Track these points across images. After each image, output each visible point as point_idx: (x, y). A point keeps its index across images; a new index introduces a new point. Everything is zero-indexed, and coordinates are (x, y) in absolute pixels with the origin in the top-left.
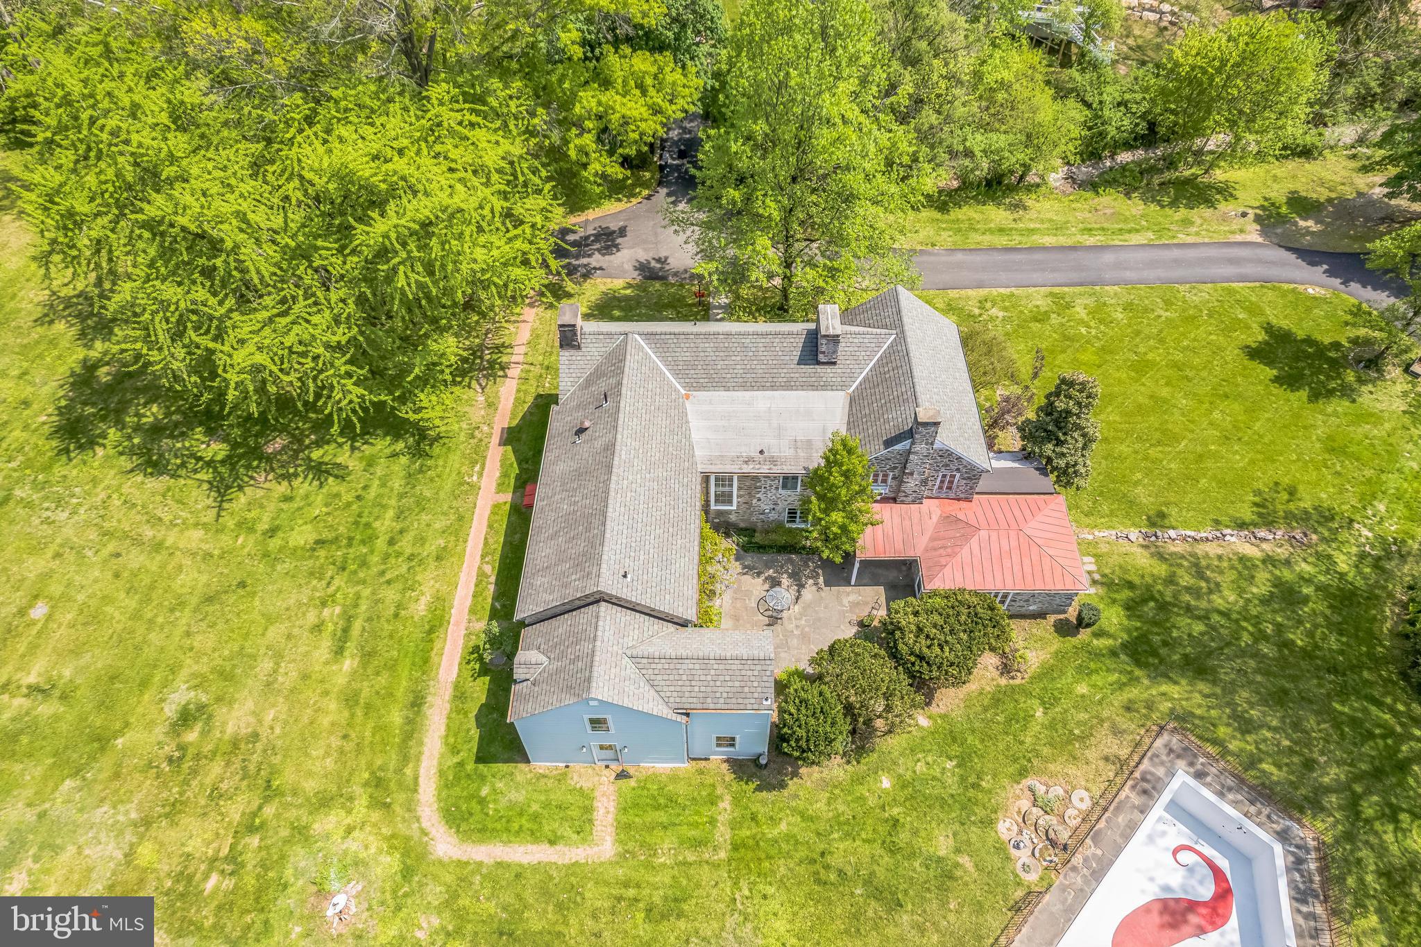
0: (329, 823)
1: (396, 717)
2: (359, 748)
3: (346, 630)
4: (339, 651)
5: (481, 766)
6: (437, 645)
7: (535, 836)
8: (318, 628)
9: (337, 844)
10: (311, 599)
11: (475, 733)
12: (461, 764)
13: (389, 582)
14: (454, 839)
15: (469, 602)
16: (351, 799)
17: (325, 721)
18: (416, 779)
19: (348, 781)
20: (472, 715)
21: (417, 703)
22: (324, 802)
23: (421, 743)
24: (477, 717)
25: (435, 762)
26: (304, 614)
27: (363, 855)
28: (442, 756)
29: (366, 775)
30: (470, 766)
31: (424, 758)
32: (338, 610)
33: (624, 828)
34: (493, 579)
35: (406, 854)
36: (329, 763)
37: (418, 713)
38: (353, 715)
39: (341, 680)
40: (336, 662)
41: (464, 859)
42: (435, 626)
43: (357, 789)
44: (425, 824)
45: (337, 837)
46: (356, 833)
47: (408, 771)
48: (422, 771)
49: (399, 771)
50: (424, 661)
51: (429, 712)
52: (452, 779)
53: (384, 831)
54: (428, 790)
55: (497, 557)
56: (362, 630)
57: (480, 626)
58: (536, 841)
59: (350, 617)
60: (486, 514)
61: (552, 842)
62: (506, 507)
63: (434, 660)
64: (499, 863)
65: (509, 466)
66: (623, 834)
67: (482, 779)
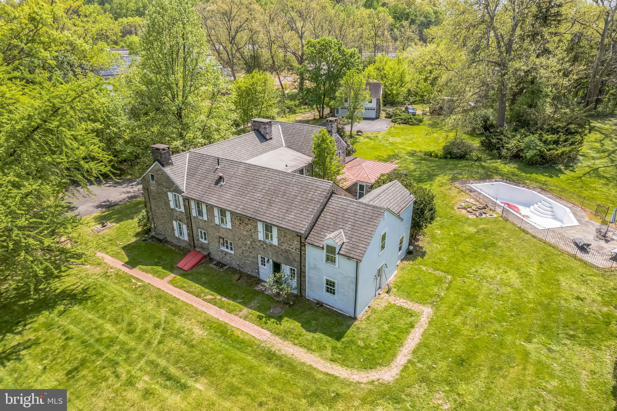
1: (271, 370)
2: (279, 399)
3: (170, 378)
4: (183, 388)
5: (343, 340)
7: (405, 332)
8: (148, 394)
10: (117, 390)
11: (318, 335)
12: (334, 348)
13: (161, 343)
14: (386, 369)
15: (223, 312)
18: (328, 374)
20: (305, 332)
21: (271, 356)
23: (304, 363)
24: (308, 330)
25: (322, 361)
28: (321, 356)
29: (304, 401)
30: (339, 345)
31: (315, 366)
32: (147, 377)
33: (418, 300)
34: (219, 297)
35: (382, 396)
37: (279, 358)
38: (247, 394)
41: (402, 367)
42: (222, 330)
44: (365, 380)
47: (319, 376)
48: (324, 370)
49: (315, 381)
51: (283, 352)
52: (342, 357)
53: (356, 404)
54: (341, 371)
55: (207, 290)
56: (181, 368)
57: (245, 311)
58: (408, 333)
59: (162, 372)
60: (171, 287)
61: (412, 327)
62: (178, 277)
63: (247, 338)
64: (414, 352)
65: (152, 269)
66: (422, 301)
67: (352, 342)
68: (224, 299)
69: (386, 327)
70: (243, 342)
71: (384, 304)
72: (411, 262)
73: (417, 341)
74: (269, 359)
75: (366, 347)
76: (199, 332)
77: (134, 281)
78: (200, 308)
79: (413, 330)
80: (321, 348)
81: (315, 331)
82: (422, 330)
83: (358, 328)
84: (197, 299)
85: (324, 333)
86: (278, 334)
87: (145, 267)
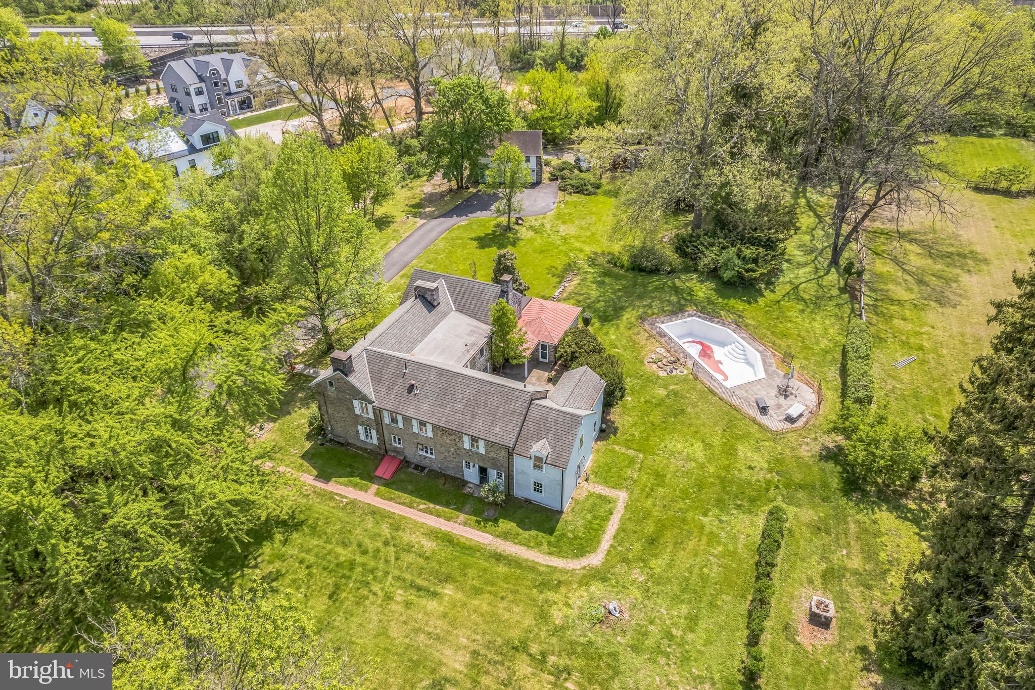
0: (557, 616)
1: (502, 569)
2: (516, 592)
3: (419, 589)
4: (435, 594)
5: (555, 534)
6: (462, 540)
7: (606, 519)
8: (408, 604)
9: (574, 613)
10: (381, 606)
11: (533, 533)
12: (549, 543)
13: (397, 559)
14: (593, 555)
15: (442, 520)
16: (547, 601)
17: (485, 607)
18: (548, 566)
19: (535, 600)
20: (521, 531)
21: (498, 557)
22: (543, 616)
23: (527, 560)
24: (524, 529)
25: (542, 556)
26: (392, 612)
27: (586, 599)
28: (540, 551)
29: (535, 590)
30: (552, 539)
31: (536, 560)
32: (400, 592)
33: (614, 485)
34: (432, 506)
35: (594, 577)
36: (516, 609)
37: (506, 558)
38: (490, 592)
39: (460, 596)
40: (442, 598)
41: (606, 552)
42: (448, 540)
43: (542, 597)
44: (579, 567)
45: (568, 611)
46: (571, 602)
47: (542, 569)
48: (545, 562)
49: (540, 574)
51: (508, 552)
53: (574, 587)
54: (558, 562)
55: (418, 500)
56: (426, 579)
57: (462, 517)
58: (608, 520)
59: (411, 585)
60: (379, 499)
61: (611, 513)
62: (382, 488)
63: (472, 543)
64: (614, 537)
65: (350, 481)
66: (617, 486)
67: (563, 535)
68: (437, 507)
69: (589, 516)
70: (470, 548)
71: (585, 494)
72: (605, 442)
73: (616, 526)
74: (498, 560)
75: (576, 538)
76: (429, 545)
77: (337, 498)
78: (418, 519)
79: (612, 517)
80: (539, 544)
81: (529, 530)
82: (620, 515)
83: (566, 521)
84: (412, 510)
85: (538, 530)
86: (498, 536)
87: (341, 480)
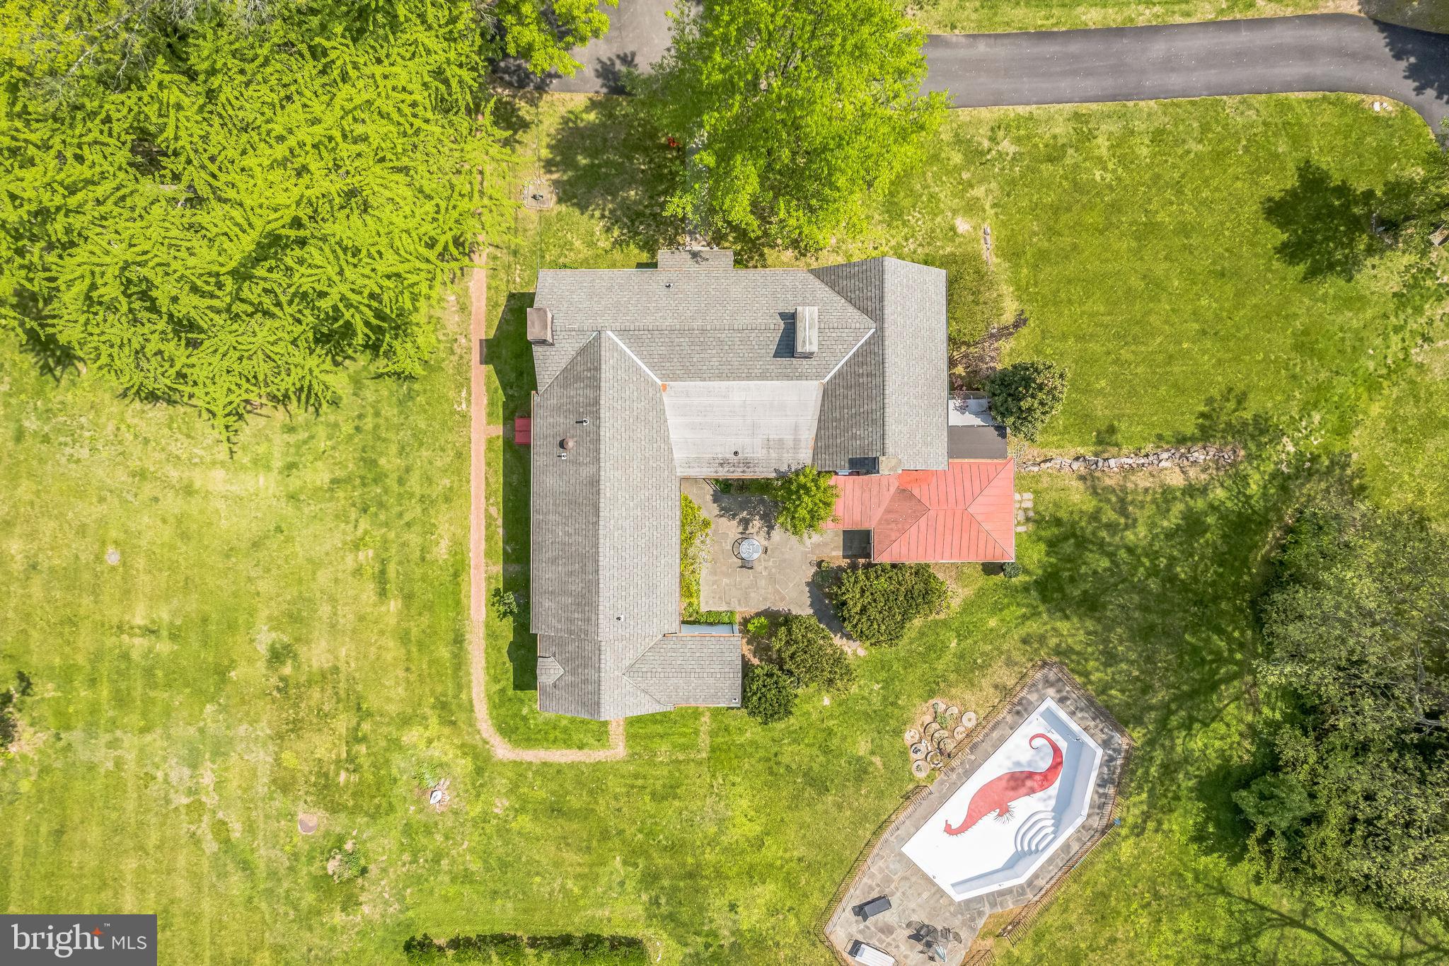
0: (412, 736)
1: (444, 652)
2: (421, 680)
3: (383, 572)
4: (383, 593)
6: (464, 586)
7: (568, 743)
8: (358, 572)
9: (423, 752)
10: (345, 543)
11: (509, 665)
12: (503, 691)
13: (408, 525)
14: (509, 746)
15: (483, 546)
16: (425, 718)
17: (389, 657)
18: (471, 701)
19: (419, 705)
20: (505, 651)
21: (458, 640)
22: (405, 721)
23: (469, 674)
24: (509, 652)
25: (483, 688)
26: (343, 559)
27: (445, 759)
28: (487, 684)
29: (432, 700)
30: (510, 692)
31: (473, 685)
32: (371, 553)
33: (632, 737)
34: (500, 522)
35: (476, 757)
36: (400, 690)
37: (461, 649)
38: (409, 652)
39: (393, 621)
40: (382, 603)
41: (518, 759)
42: (458, 571)
43: (428, 711)
44: (485, 735)
45: (422, 745)
46: (435, 744)
47: (464, 696)
48: (474, 696)
49: (456, 697)
50: (457, 604)
51: (470, 648)
52: (499, 702)
53: (455, 741)
54: (482, 710)
55: (500, 500)
57: (498, 569)
58: (569, 747)
59: (383, 560)
60: (483, 448)
61: (580, 748)
62: (501, 442)
63: (464, 601)
64: (545, 764)
65: (496, 391)
66: (631, 741)
68: (500, 531)
69: (564, 722)
70: (456, 601)
73: (563, 760)
74: (454, 641)
75: (525, 719)
76: (441, 551)
77: (464, 394)
78: (472, 517)
79: (575, 750)
80: (496, 680)
81: (511, 660)
82: (581, 759)
84: (483, 500)
85: (515, 670)
86: (487, 626)
87: (494, 377)
